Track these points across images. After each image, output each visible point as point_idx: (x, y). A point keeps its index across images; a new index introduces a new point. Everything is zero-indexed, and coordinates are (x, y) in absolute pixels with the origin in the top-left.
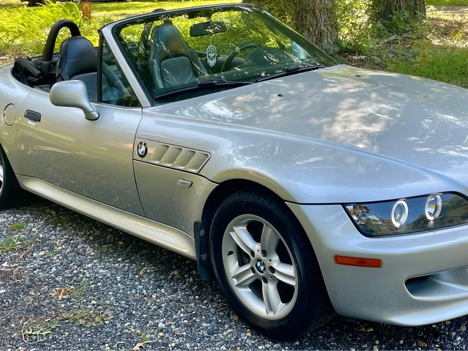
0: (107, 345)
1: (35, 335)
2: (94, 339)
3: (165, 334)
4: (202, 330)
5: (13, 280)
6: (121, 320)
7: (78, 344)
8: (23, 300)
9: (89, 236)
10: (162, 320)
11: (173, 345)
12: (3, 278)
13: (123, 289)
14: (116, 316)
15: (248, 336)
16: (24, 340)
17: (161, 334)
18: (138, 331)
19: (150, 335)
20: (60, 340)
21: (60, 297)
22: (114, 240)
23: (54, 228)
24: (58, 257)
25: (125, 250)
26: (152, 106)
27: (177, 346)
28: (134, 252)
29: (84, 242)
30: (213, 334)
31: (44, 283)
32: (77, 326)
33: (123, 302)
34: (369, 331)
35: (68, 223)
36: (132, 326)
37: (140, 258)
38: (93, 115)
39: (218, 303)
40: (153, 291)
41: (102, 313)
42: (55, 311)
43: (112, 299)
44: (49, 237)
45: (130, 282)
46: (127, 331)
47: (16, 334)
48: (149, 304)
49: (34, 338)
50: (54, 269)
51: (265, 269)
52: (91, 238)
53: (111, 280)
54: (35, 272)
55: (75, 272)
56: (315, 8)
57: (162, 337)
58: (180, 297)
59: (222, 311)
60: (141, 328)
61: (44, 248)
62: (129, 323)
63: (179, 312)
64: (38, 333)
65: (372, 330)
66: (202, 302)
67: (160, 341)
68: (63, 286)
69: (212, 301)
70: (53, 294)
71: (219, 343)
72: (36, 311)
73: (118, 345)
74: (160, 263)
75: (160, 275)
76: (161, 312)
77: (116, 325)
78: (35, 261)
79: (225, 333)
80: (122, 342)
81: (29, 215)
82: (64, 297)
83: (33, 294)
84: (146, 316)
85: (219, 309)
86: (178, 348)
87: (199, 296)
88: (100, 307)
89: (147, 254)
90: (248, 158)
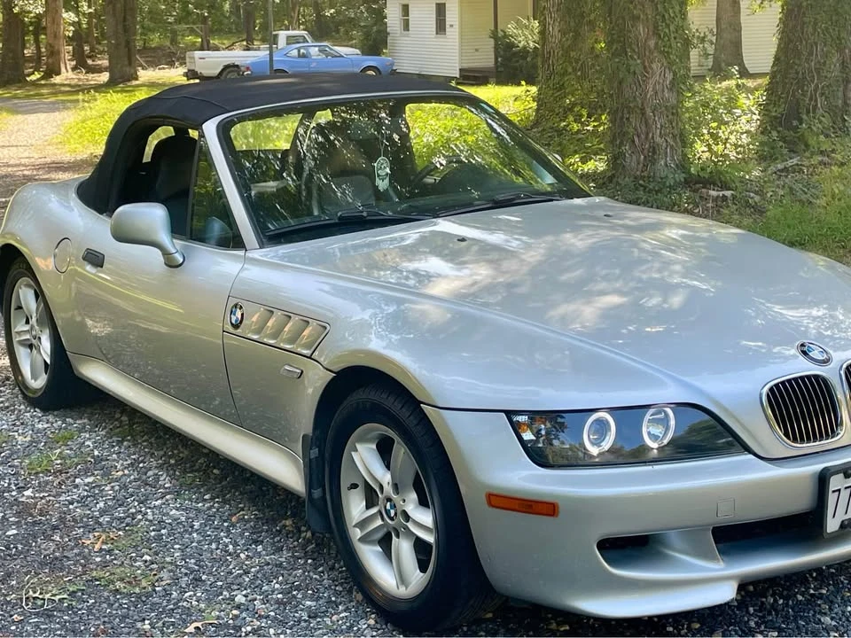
0: (147, 622)
1: (42, 599)
2: (131, 612)
3: (241, 613)
4: (302, 610)
5: (34, 517)
6: (181, 587)
7: (105, 617)
8: (39, 547)
9: (170, 457)
10: (244, 592)
11: (249, 628)
12: (20, 513)
13: (199, 542)
14: (176, 580)
15: (369, 625)
16: (24, 604)
17: (235, 612)
18: (202, 606)
19: (217, 613)
20: (80, 610)
21: (97, 547)
22: (208, 466)
23: (120, 443)
24: (113, 487)
25: (220, 483)
26: (261, 248)
27: (254, 632)
28: (232, 487)
29: (160, 467)
30: (315, 617)
31: (79, 525)
32: (111, 591)
33: (193, 561)
34: (562, 629)
35: (143, 437)
36: (193, 598)
37: (240, 497)
38: (174, 259)
39: (341, 572)
40: (245, 548)
41: (155, 575)
42: (84, 566)
43: (176, 555)
44: (109, 456)
45: (213, 532)
46: (185, 604)
47: (14, 595)
48: (231, 567)
49: (39, 602)
50: (101, 505)
51: (396, 514)
52: (172, 461)
53: (184, 526)
54: (71, 507)
55: (133, 510)
56: (645, 105)
57: (236, 617)
58: (284, 560)
59: (341, 584)
60: (208, 600)
61: (96, 472)
62: (192, 593)
63: (275, 581)
64: (47, 596)
65: (568, 628)
66: (316, 569)
67: (231, 622)
68: (107, 530)
69: (332, 568)
70: (89, 542)
71: (321, 631)
72: (54, 564)
73: (164, 624)
74: (268, 506)
75: (263, 524)
76: (247, 579)
77: (171, 594)
78: (75, 490)
79: (335, 618)
80: (173, 620)
81: (86, 421)
82: (103, 547)
83: (58, 539)
84: (221, 583)
85: (337, 581)
86: (254, 635)
87: (314, 560)
88: (155, 566)
89: (251, 492)
90: (394, 337)
